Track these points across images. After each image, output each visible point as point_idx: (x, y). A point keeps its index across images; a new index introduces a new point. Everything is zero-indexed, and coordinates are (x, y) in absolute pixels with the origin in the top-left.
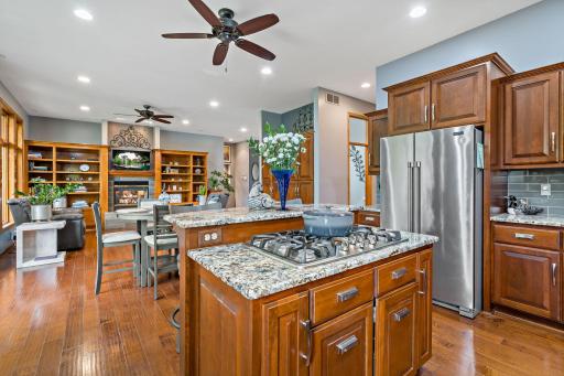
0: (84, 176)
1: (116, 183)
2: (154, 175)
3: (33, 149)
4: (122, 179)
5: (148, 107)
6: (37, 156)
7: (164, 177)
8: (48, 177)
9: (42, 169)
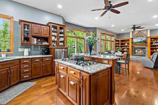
0: (127, 46)
1: (134, 48)
2: (147, 46)
3: (117, 41)
4: (136, 47)
5: (134, 26)
6: (117, 42)
7: (151, 46)
8: (119, 46)
9: (118, 45)
